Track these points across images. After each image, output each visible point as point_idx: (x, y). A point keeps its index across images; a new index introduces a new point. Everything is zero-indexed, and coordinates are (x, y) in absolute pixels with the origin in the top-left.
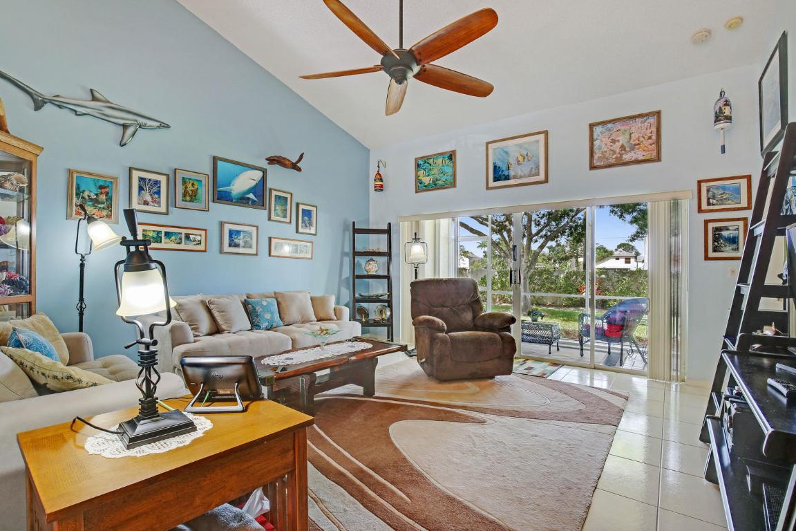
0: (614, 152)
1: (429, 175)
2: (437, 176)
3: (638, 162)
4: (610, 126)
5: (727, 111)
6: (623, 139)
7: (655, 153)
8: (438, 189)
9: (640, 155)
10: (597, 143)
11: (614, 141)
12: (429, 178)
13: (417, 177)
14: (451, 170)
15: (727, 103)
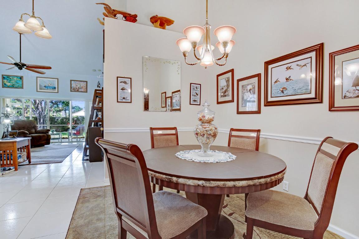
0: (77, 88)
1: (10, 82)
2: (14, 83)
3: (82, 92)
4: (76, 82)
5: (99, 86)
6: (79, 86)
7: (86, 90)
8: (14, 88)
9: (83, 90)
10: (72, 85)
11: (76, 86)
12: (10, 83)
13: (3, 82)
14: (21, 83)
15: (99, 84)
